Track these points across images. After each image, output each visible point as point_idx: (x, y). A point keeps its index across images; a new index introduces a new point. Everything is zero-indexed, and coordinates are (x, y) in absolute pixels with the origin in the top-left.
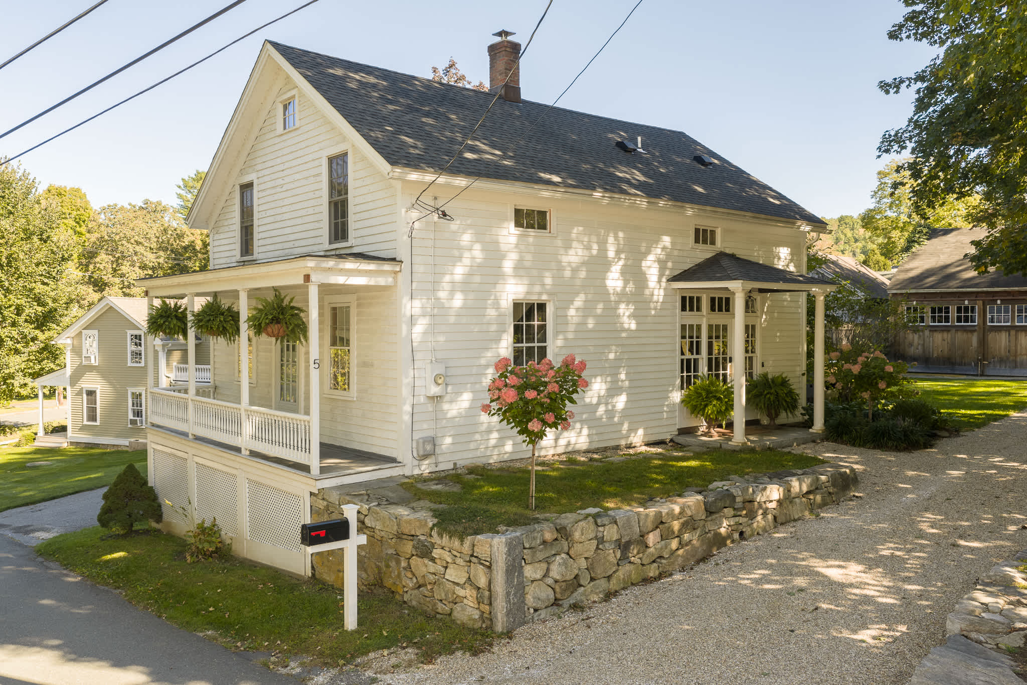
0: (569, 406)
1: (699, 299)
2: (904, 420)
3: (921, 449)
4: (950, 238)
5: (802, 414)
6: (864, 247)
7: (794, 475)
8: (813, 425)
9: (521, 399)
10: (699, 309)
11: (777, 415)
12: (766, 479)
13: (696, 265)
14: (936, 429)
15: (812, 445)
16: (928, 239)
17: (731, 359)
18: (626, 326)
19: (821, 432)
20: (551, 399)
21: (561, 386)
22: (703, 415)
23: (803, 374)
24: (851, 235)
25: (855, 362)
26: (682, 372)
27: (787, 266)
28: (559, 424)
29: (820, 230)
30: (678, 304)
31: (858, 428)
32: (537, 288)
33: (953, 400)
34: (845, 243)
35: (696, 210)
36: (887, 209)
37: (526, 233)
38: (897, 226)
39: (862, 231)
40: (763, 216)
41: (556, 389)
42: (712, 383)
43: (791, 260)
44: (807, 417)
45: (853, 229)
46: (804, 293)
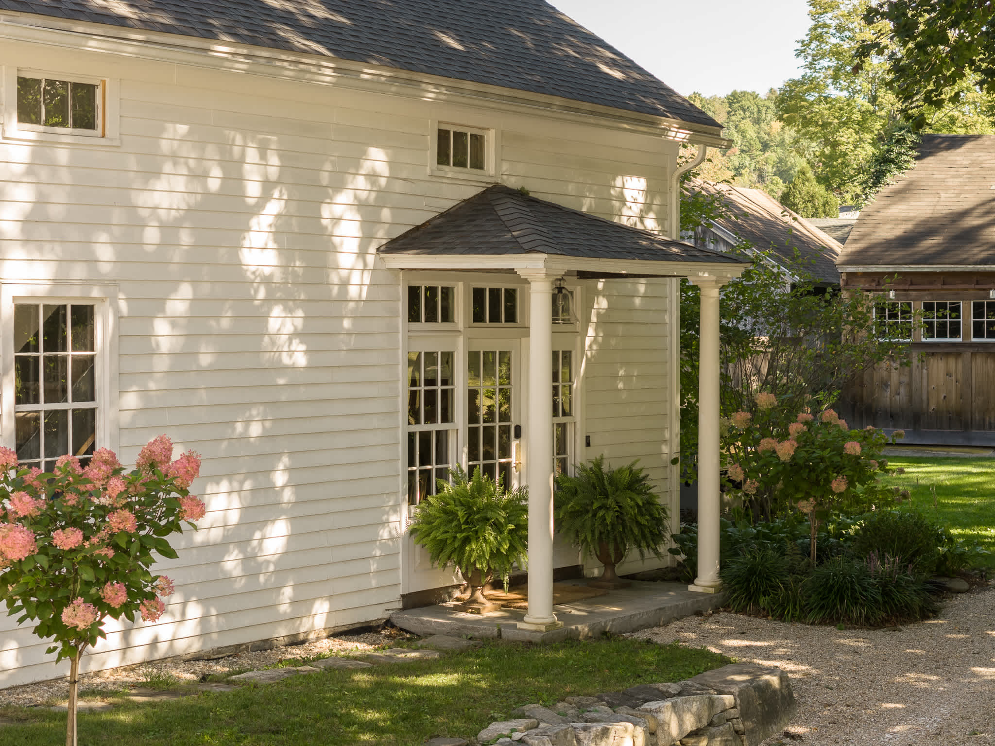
0: (159, 565)
1: (447, 292)
2: (882, 558)
3: (915, 621)
4: (958, 156)
5: (671, 551)
6: (781, 160)
7: (664, 696)
8: (695, 575)
9: (43, 550)
10: (447, 317)
11: (620, 556)
12: (604, 708)
13: (442, 215)
14: (945, 576)
15: (695, 620)
16: (917, 158)
17: (518, 429)
18: (286, 360)
19: (712, 590)
20: (116, 547)
21: (140, 516)
22: (459, 563)
23: (674, 461)
24: (754, 135)
25: (783, 436)
26: (411, 463)
27: (641, 219)
28: (137, 608)
29: (705, 138)
30: (402, 306)
31: (789, 579)
32: (79, 272)
33: (971, 505)
34: (743, 151)
35: (444, 90)
36: (829, 81)
37: (49, 137)
38: (849, 119)
39: (777, 125)
40: (587, 106)
41: (130, 524)
42: (479, 489)
43: (648, 207)
44: (682, 557)
45: (757, 121)
46: (674, 279)
